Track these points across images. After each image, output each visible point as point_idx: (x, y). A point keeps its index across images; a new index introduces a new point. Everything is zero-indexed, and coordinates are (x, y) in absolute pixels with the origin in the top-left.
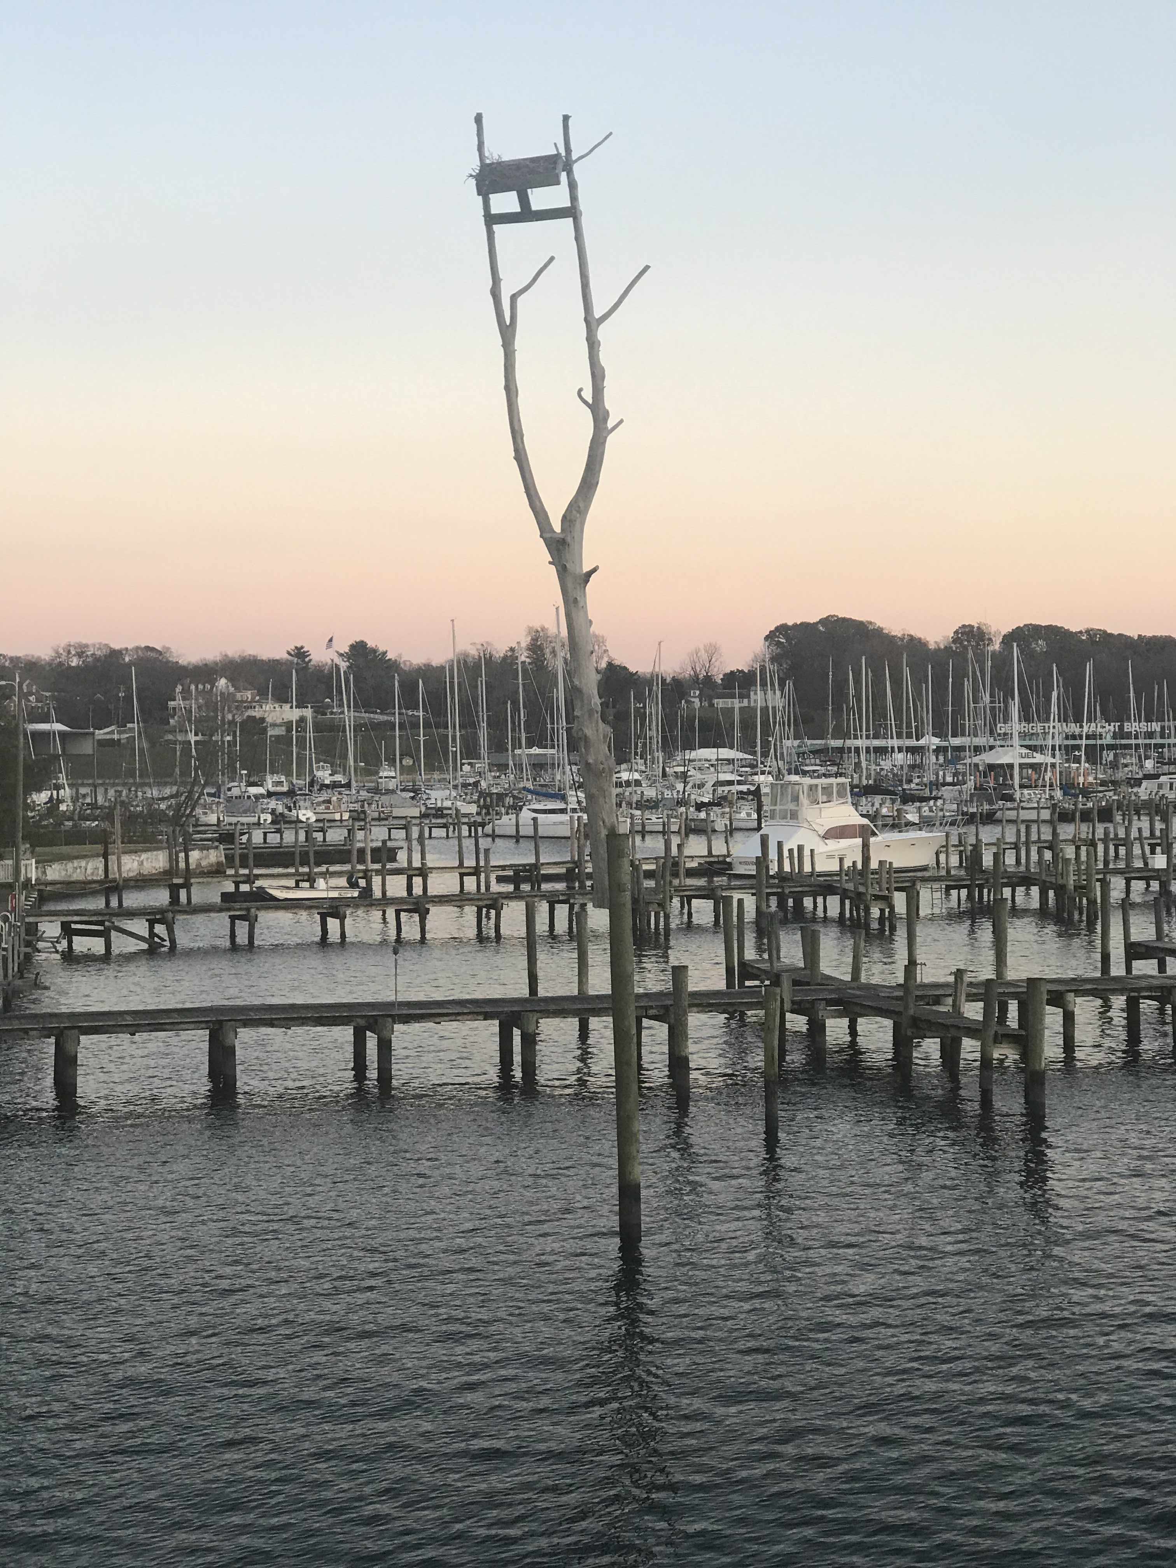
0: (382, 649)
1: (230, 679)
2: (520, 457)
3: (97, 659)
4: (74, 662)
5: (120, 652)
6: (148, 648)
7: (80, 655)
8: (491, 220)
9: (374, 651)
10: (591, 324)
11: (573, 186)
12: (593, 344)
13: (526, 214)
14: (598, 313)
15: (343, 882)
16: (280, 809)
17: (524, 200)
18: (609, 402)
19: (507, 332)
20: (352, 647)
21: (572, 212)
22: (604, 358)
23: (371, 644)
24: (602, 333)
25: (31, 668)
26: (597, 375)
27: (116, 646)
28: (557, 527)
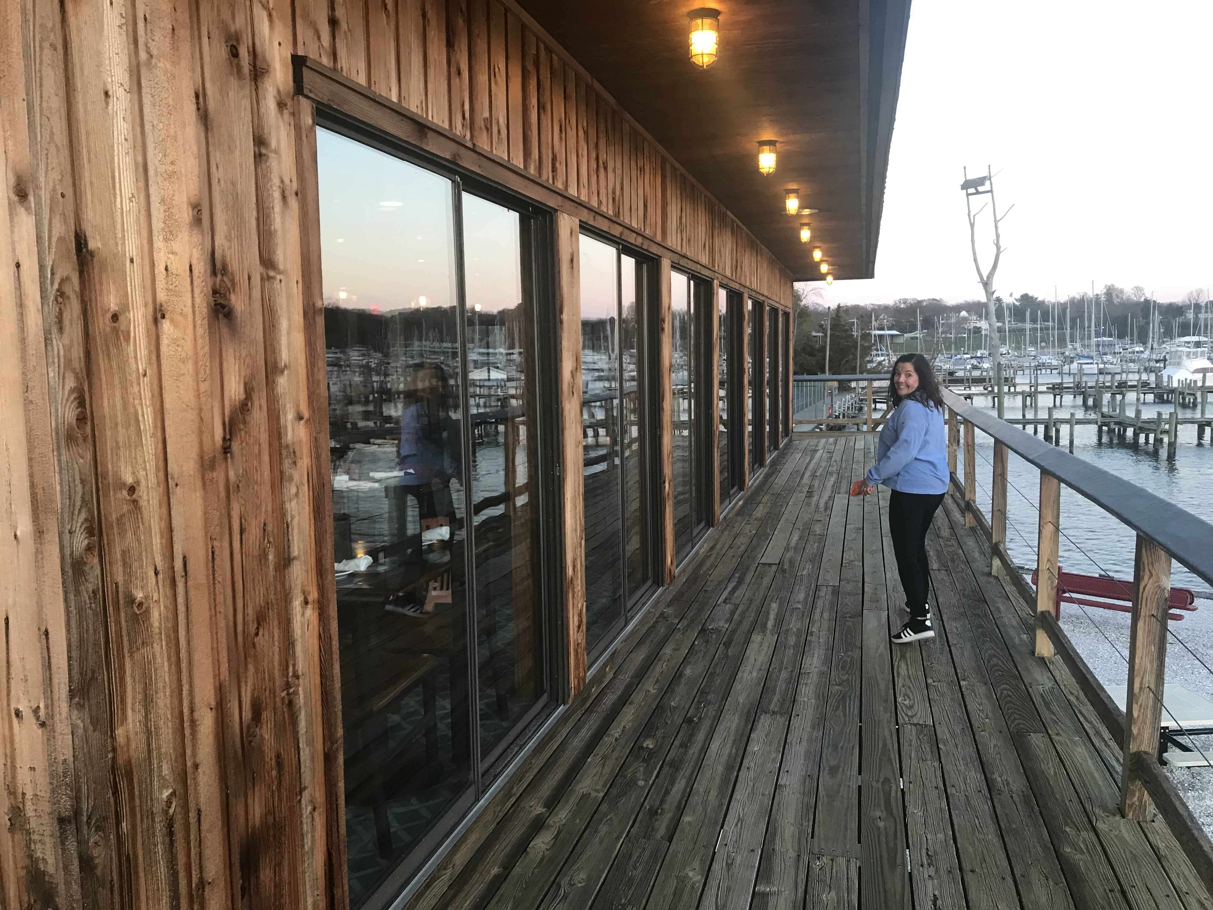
0: (1035, 296)
1: (967, 311)
2: (975, 260)
3: (911, 304)
4: (902, 306)
5: (922, 301)
6: (933, 299)
7: (904, 303)
8: (968, 195)
9: (1032, 297)
10: (996, 222)
11: (991, 184)
12: (996, 227)
13: (978, 193)
14: (998, 219)
15: (982, 388)
16: (975, 363)
17: (976, 189)
18: (1001, 243)
19: (972, 226)
20: (1022, 296)
21: (991, 191)
22: (1000, 231)
23: (1030, 294)
24: (999, 224)
25: (886, 308)
26: (998, 236)
27: (920, 299)
28: (985, 279)
